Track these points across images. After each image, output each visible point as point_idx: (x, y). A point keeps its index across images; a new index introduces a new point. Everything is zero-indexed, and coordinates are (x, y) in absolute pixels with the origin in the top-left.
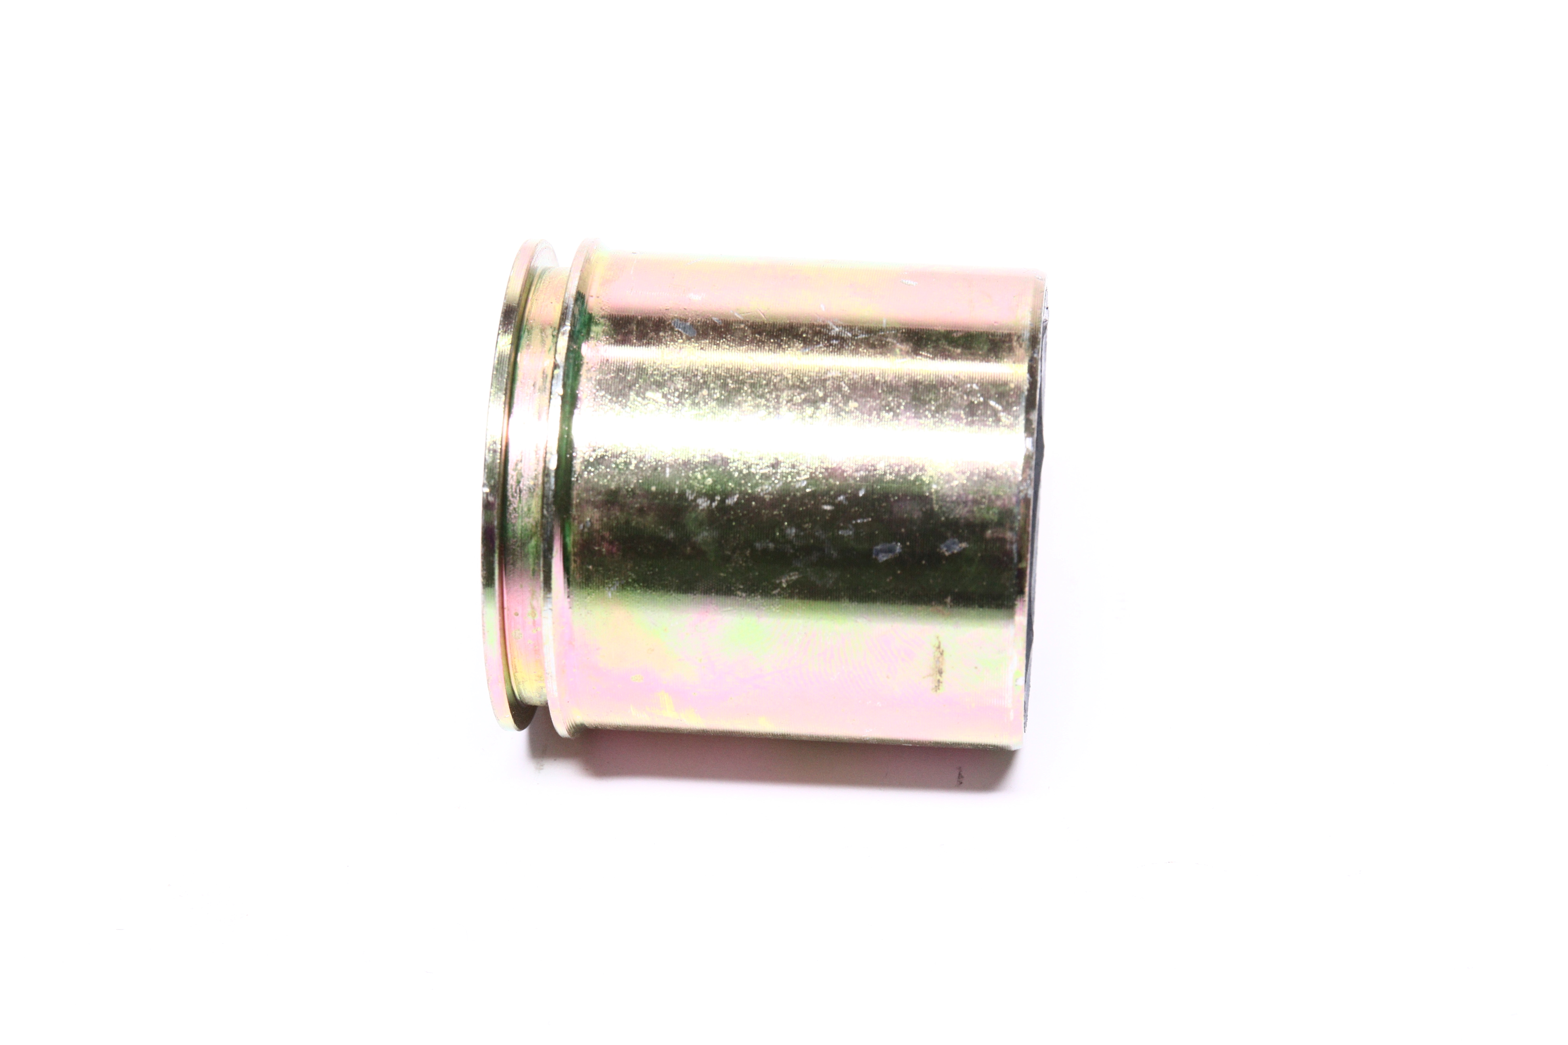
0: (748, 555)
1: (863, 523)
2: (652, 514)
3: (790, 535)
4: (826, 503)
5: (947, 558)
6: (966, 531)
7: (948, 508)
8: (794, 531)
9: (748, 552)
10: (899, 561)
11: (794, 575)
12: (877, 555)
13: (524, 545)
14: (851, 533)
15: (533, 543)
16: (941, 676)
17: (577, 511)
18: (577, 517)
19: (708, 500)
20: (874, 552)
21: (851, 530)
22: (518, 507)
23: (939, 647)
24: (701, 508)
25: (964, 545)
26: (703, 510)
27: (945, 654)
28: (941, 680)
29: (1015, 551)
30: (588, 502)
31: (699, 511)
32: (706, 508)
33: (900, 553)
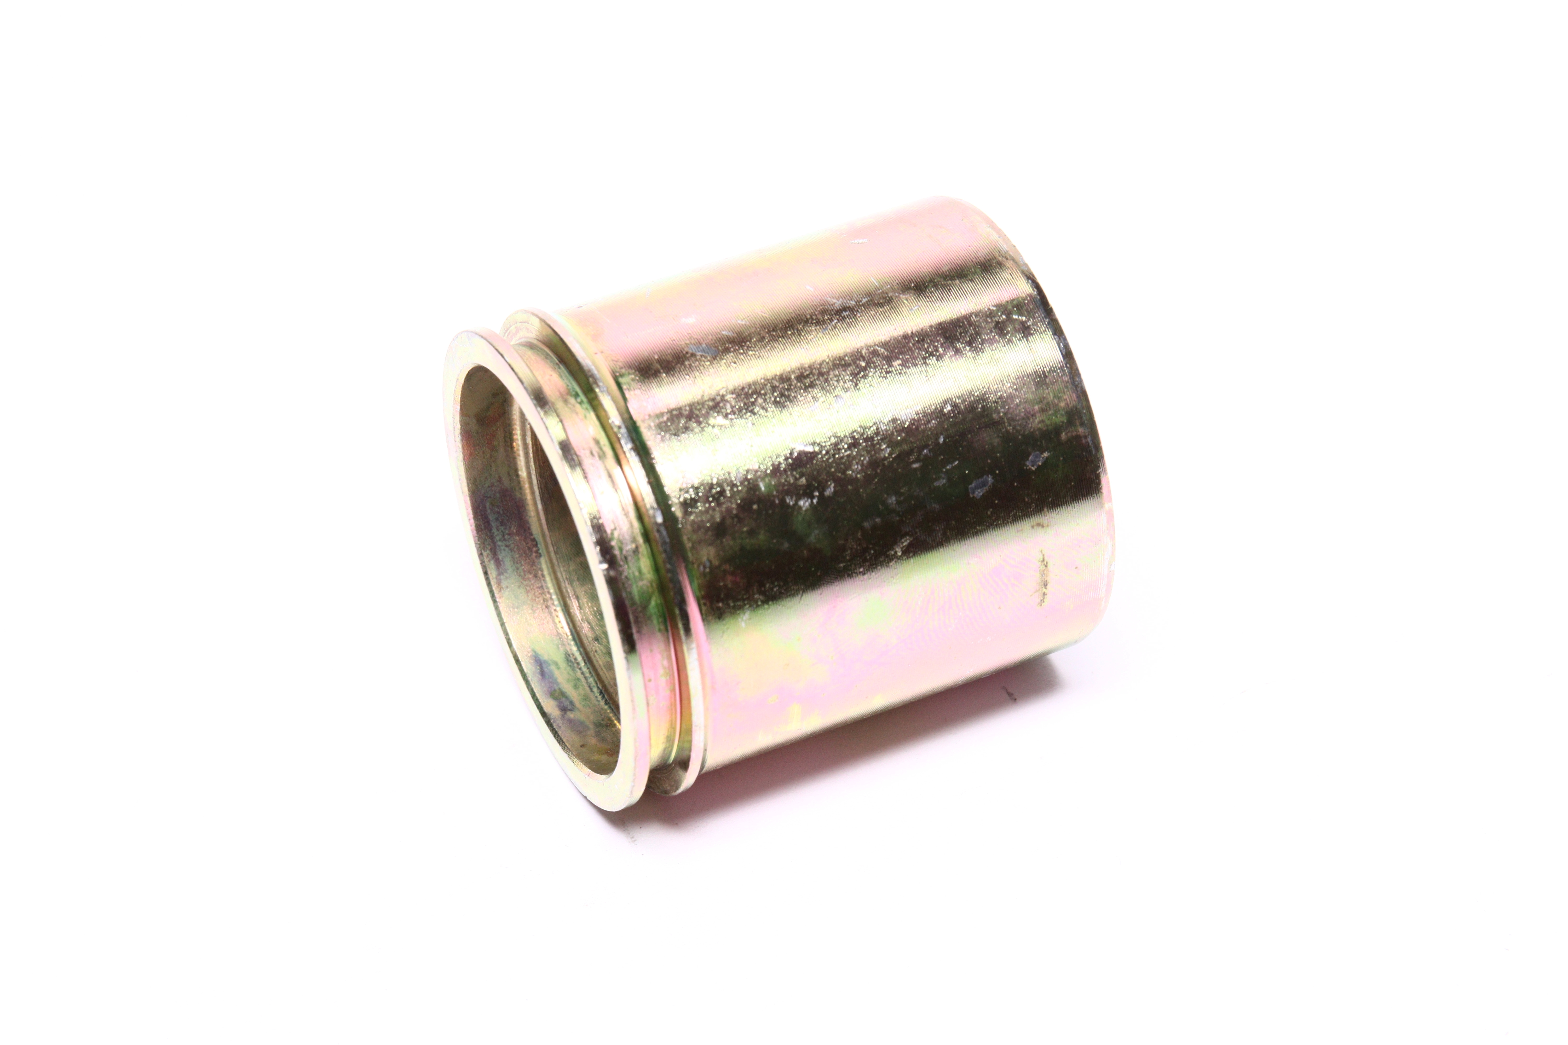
0: (860, 537)
1: (953, 468)
2: (762, 532)
3: (892, 504)
4: (914, 462)
5: (1034, 473)
6: (1044, 442)
7: (1020, 426)
8: (894, 498)
9: (859, 534)
10: (993, 492)
11: (906, 541)
12: (974, 493)
13: (645, 607)
14: (944, 481)
15: (653, 603)
16: (1046, 588)
17: (693, 554)
18: (694, 561)
19: (808, 499)
20: (970, 491)
21: (943, 479)
22: (629, 573)
23: (1044, 560)
24: (804, 509)
25: (1046, 454)
26: (807, 510)
27: (1049, 565)
28: (1046, 591)
29: (1090, 443)
30: (700, 542)
31: (804, 513)
32: (809, 507)
33: (993, 484)
